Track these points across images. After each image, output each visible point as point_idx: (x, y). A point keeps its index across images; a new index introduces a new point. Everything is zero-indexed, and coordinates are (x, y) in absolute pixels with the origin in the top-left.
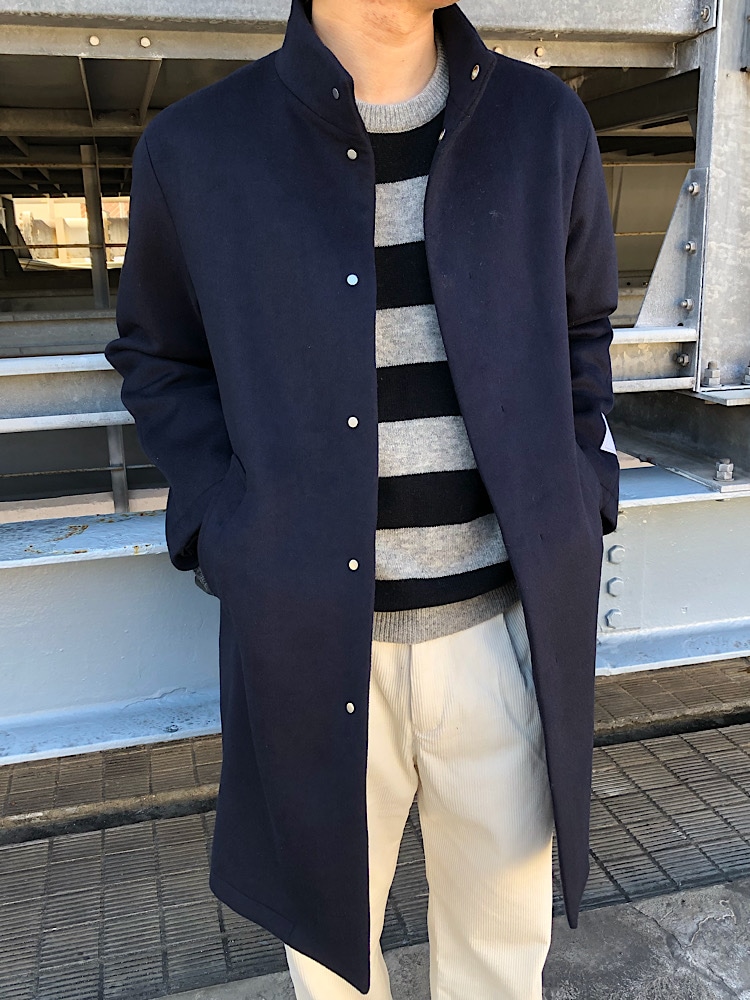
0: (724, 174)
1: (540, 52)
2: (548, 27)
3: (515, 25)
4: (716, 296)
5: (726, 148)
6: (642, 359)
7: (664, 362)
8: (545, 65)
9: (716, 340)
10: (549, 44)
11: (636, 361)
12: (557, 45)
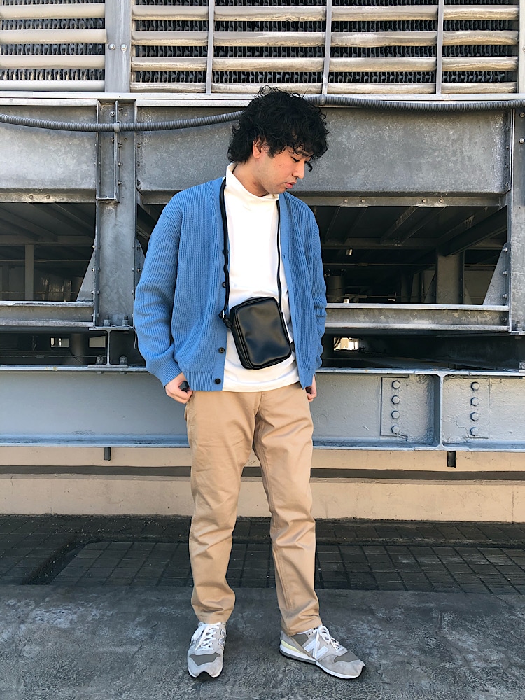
0: (521, 245)
1: (441, 201)
2: (442, 191)
3: (428, 190)
4: (520, 294)
5: (521, 235)
6: (486, 319)
7: (497, 320)
8: (444, 205)
9: (521, 313)
10: (446, 198)
11: (483, 320)
12: (449, 198)
